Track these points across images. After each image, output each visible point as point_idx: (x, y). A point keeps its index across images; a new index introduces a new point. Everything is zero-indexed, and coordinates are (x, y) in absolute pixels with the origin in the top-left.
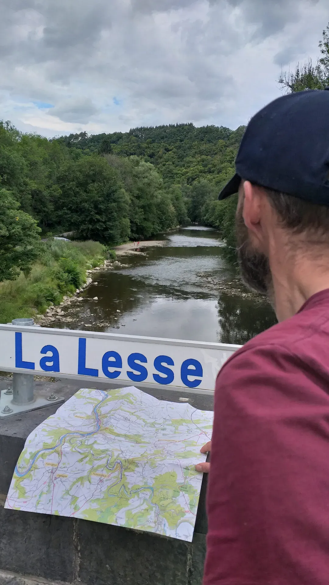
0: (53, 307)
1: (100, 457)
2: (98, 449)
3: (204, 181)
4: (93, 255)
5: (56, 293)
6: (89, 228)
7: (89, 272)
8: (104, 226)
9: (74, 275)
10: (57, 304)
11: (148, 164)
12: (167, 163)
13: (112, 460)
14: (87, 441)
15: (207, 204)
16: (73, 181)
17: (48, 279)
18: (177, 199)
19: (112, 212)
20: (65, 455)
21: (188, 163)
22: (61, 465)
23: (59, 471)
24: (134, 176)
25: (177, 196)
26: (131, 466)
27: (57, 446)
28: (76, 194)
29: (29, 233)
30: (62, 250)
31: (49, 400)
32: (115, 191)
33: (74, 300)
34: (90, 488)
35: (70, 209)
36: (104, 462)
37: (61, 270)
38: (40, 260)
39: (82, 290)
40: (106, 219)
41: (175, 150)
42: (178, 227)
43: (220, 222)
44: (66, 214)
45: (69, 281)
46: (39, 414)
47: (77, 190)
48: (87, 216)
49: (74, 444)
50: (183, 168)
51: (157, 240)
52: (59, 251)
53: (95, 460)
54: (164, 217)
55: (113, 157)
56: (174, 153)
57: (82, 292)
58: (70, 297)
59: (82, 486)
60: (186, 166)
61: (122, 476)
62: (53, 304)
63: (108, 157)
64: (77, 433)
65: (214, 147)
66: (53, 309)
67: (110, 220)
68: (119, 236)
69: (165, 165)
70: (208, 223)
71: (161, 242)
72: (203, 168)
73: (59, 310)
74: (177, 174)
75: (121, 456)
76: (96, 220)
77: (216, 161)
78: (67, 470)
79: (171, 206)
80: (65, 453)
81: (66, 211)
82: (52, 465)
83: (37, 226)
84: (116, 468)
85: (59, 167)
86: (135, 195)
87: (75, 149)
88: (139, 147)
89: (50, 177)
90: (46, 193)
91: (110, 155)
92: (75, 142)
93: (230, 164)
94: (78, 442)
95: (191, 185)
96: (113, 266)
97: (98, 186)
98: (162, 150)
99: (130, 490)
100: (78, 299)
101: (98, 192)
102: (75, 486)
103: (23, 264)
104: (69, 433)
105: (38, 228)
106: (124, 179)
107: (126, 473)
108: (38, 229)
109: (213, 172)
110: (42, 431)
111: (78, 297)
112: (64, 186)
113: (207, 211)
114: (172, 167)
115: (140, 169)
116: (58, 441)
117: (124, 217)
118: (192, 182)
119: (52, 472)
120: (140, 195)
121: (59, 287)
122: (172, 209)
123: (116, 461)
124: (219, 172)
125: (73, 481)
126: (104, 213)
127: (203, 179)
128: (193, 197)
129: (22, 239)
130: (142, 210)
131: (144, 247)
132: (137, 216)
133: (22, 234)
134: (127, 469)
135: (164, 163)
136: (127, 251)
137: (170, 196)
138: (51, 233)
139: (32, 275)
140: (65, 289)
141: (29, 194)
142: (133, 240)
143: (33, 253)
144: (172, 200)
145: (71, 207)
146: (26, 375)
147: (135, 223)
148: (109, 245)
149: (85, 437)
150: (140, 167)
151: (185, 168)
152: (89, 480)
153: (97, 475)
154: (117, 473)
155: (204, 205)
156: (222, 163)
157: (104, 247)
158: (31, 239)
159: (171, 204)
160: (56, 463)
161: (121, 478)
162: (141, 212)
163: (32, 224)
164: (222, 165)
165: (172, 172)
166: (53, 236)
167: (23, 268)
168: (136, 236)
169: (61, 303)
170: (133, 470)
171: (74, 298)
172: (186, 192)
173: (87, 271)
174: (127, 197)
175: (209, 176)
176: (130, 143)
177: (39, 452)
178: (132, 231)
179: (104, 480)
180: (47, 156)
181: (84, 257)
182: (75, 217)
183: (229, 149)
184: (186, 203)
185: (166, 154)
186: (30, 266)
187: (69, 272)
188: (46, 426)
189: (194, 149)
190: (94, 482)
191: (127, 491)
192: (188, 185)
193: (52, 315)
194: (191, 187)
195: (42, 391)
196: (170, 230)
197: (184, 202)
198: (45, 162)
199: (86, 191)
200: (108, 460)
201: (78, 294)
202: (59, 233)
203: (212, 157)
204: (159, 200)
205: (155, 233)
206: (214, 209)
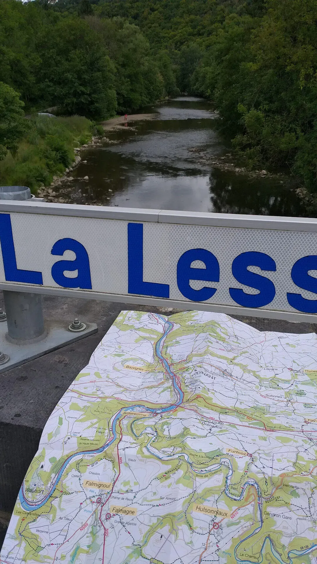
0: (44, 188)
1: (206, 469)
2: (197, 449)
3: (193, 45)
4: (80, 132)
5: (46, 173)
6: (73, 103)
7: (77, 150)
8: (90, 99)
9: (62, 153)
10: (48, 185)
11: (133, 26)
12: (153, 25)
13: (234, 479)
14: (165, 427)
15: (196, 72)
16: (54, 48)
17: (36, 158)
18: (165, 66)
19: (97, 83)
20: (127, 464)
21: (176, 24)
22: (119, 486)
23: (116, 500)
24: (118, 40)
25: (165, 63)
26: (278, 494)
27: (108, 445)
28: (57, 63)
29: (12, 107)
30: (48, 127)
31: (71, 331)
32: (98, 59)
33: (65, 180)
34: (191, 542)
35: (51, 80)
36: (217, 481)
37: (48, 148)
38: (26, 138)
39: (72, 169)
40: (91, 91)
41: (161, 9)
42: (167, 98)
43: (212, 92)
44: (49, 86)
45: (58, 160)
46: (59, 362)
47: (59, 58)
48: (71, 88)
49: (143, 436)
50: (170, 30)
51: (145, 113)
52: (44, 128)
53: (197, 476)
54: (151, 87)
55: (94, 19)
56: (160, 13)
57: (71, 171)
58: (61, 177)
59: (173, 537)
60: (173, 28)
61: (264, 517)
62: (43, 185)
63: (89, 19)
64: (139, 406)
65: (204, 6)
66: (44, 190)
67: (95, 92)
68: (105, 110)
69: (151, 28)
70: (198, 93)
71: (150, 115)
72: (191, 30)
73: (50, 191)
74: (164, 37)
75: (253, 468)
76: (80, 92)
77: (206, 22)
78: (135, 497)
79: (159, 74)
80: (127, 460)
81: (49, 84)
82: (100, 486)
83: (20, 99)
84: (249, 496)
85: (37, 33)
86: (121, 63)
87: (53, 12)
88: (122, 7)
89: (28, 43)
90: (25, 63)
91: (90, 17)
92: (52, 3)
93: (220, 24)
94: (149, 430)
95: (179, 50)
96: (101, 143)
97: (80, 53)
98: (147, 10)
99: (287, 550)
100: (68, 179)
101: (81, 60)
102: (157, 536)
103: (9, 143)
104: (126, 406)
105: (21, 101)
106: (108, 44)
107: (271, 510)
108: (20, 103)
109: (202, 34)
110: (71, 408)
111: (69, 177)
112: (43, 55)
113: (197, 80)
114: (158, 29)
115: (124, 32)
116: (107, 431)
117: (110, 88)
118: (180, 46)
119: (99, 502)
120: (125, 63)
121: (48, 166)
122: (160, 78)
123: (246, 480)
124: (210, 34)
125: (151, 524)
126: (88, 84)
127: (192, 42)
128: (182, 64)
129: (5, 115)
130: (129, 80)
131: (132, 121)
132: (123, 87)
133: (4, 109)
134: (271, 499)
135: (150, 25)
136: (115, 126)
137: (157, 63)
138: (34, 109)
139: (19, 155)
140: (54, 169)
141: (8, 64)
142: (121, 114)
143: (18, 130)
144: (160, 68)
145: (53, 79)
146: (26, 295)
147: (121, 95)
148: (95, 120)
149: (159, 416)
150: (124, 30)
151: (173, 31)
152: (188, 523)
153: (205, 510)
154: (250, 508)
155: (194, 73)
156: (212, 23)
157: (91, 123)
158: (15, 115)
159: (158, 72)
160: (108, 481)
161: (262, 521)
162: (127, 82)
163: (14, 97)
164: (213, 26)
165: (159, 36)
166: (38, 111)
167: (9, 147)
168: (123, 109)
169: (52, 184)
170: (286, 503)
171: (65, 178)
172: (174, 59)
173: (75, 149)
174: (112, 65)
175: (199, 40)
176: (111, 3)
177: (70, 457)
178: (119, 104)
179: (223, 523)
180: (23, 21)
181: (71, 134)
182: (59, 90)
183: (219, 7)
184: (175, 71)
185: (151, 14)
186: (16, 144)
187: (57, 150)
188: (76, 395)
189: (182, 7)
190: (201, 528)
191: (280, 551)
192: (176, 51)
193: (44, 196)
194: (179, 52)
195: (57, 311)
196: (158, 102)
197: (172, 70)
198: (22, 27)
199: (67, 60)
200: (227, 478)
201: (68, 173)
202: (43, 109)
203: (202, 17)
204: (146, 68)
205: (143, 106)
206: (204, 77)
